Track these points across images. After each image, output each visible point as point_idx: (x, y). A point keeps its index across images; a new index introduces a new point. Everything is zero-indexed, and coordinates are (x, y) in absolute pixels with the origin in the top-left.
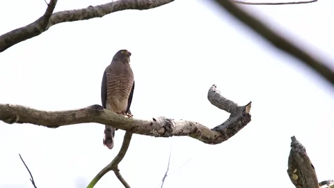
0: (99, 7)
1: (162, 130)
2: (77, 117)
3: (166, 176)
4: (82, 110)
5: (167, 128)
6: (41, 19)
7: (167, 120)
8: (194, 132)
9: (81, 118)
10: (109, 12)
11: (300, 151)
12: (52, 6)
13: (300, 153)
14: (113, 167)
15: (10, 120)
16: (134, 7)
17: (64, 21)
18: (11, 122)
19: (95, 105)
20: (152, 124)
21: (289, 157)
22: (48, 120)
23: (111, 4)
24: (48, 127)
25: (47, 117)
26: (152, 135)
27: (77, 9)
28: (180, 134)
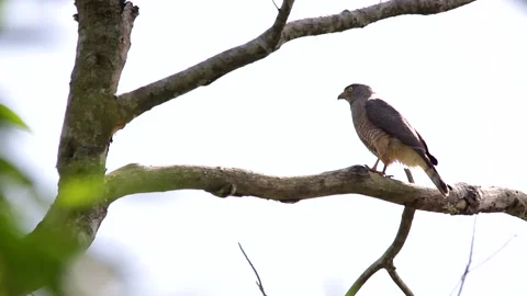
0: (359, 11)
1: (463, 204)
2: (327, 184)
3: (467, 272)
4: (335, 173)
5: (471, 200)
6: (268, 32)
7: (470, 187)
8: (514, 206)
9: (334, 187)
10: (375, 20)
12: (284, 12)
14: (386, 263)
15: (222, 191)
16: (414, 10)
17: (305, 34)
18: (224, 195)
19: (356, 167)
22: (281, 191)
23: (378, 7)
24: (282, 201)
25: (280, 187)
26: (446, 211)
28: (491, 209)
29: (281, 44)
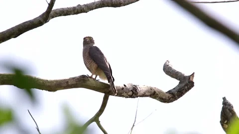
0: (85, 5)
1: (131, 93)
2: (70, 83)
3: (134, 126)
4: (73, 78)
5: (134, 91)
6: (43, 14)
7: (134, 86)
8: (154, 94)
9: (73, 85)
10: (92, 9)
11: (229, 107)
12: (51, 5)
13: (229, 109)
14: (96, 119)
16: (110, 5)
17: (60, 15)
19: (83, 76)
20: (123, 88)
21: (222, 112)
22: (49, 86)
23: (94, 3)
24: (49, 91)
25: (48, 84)
26: (123, 96)
27: (69, 7)
28: (144, 95)
29: (50, 19)
